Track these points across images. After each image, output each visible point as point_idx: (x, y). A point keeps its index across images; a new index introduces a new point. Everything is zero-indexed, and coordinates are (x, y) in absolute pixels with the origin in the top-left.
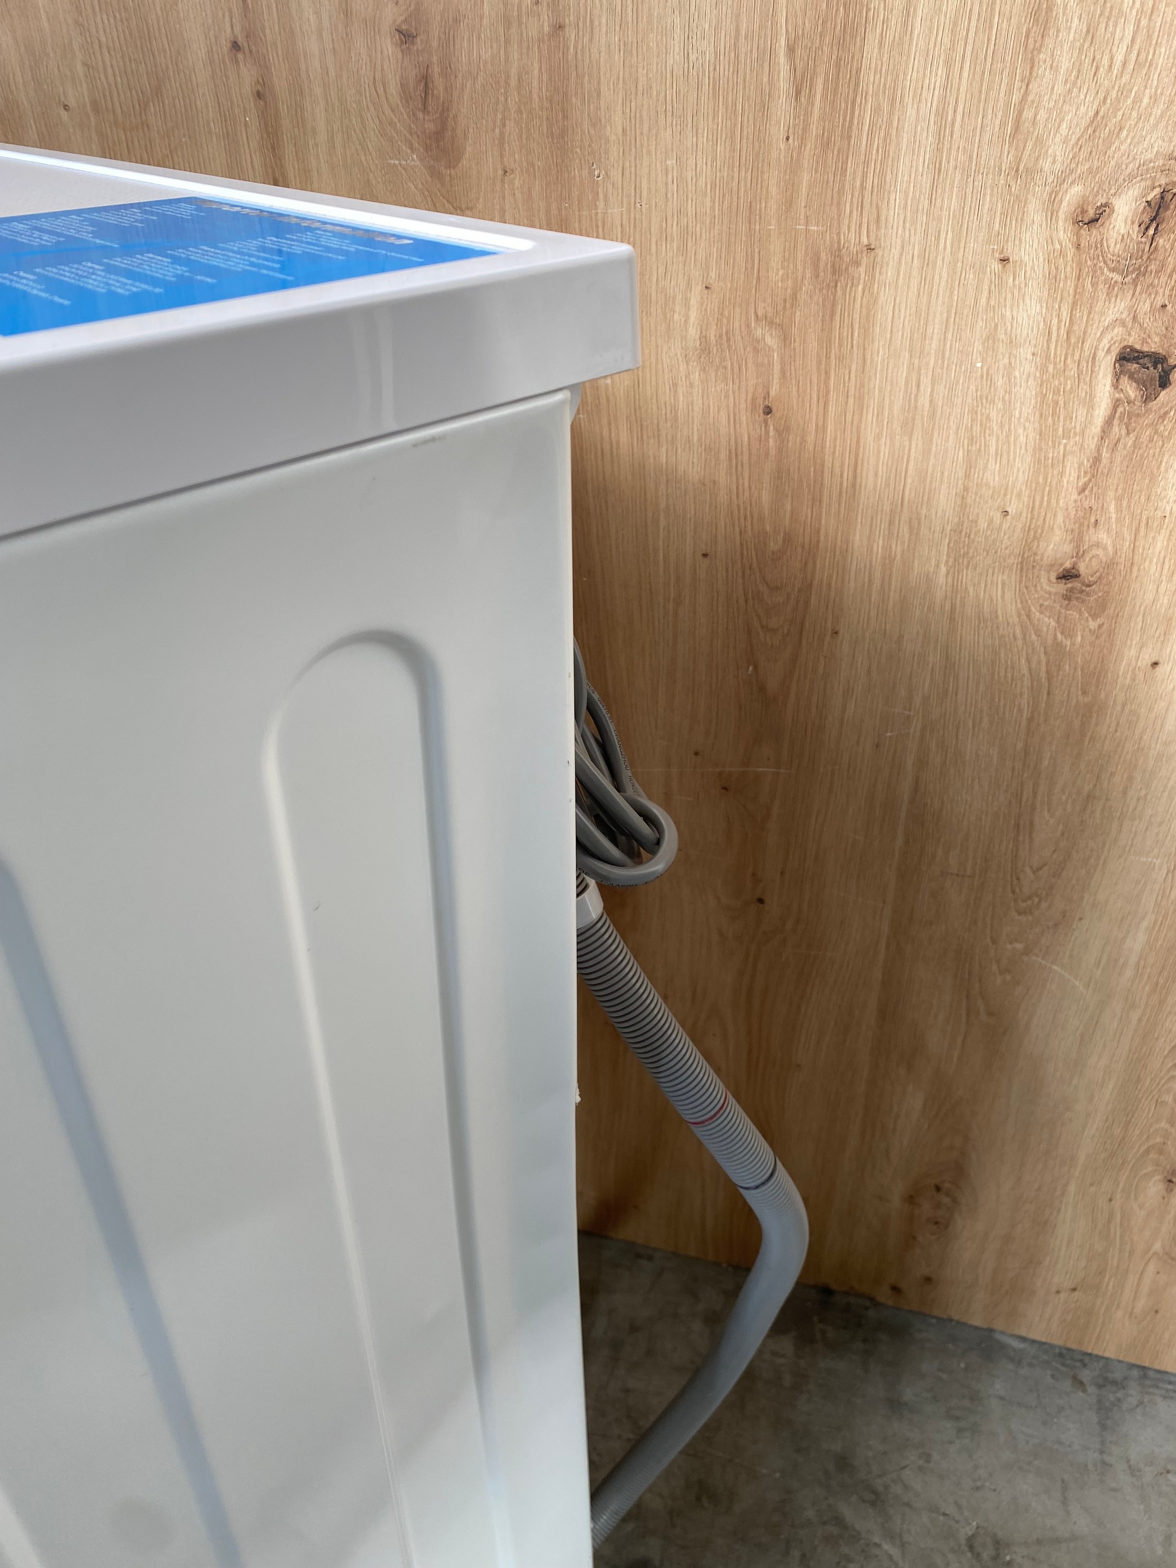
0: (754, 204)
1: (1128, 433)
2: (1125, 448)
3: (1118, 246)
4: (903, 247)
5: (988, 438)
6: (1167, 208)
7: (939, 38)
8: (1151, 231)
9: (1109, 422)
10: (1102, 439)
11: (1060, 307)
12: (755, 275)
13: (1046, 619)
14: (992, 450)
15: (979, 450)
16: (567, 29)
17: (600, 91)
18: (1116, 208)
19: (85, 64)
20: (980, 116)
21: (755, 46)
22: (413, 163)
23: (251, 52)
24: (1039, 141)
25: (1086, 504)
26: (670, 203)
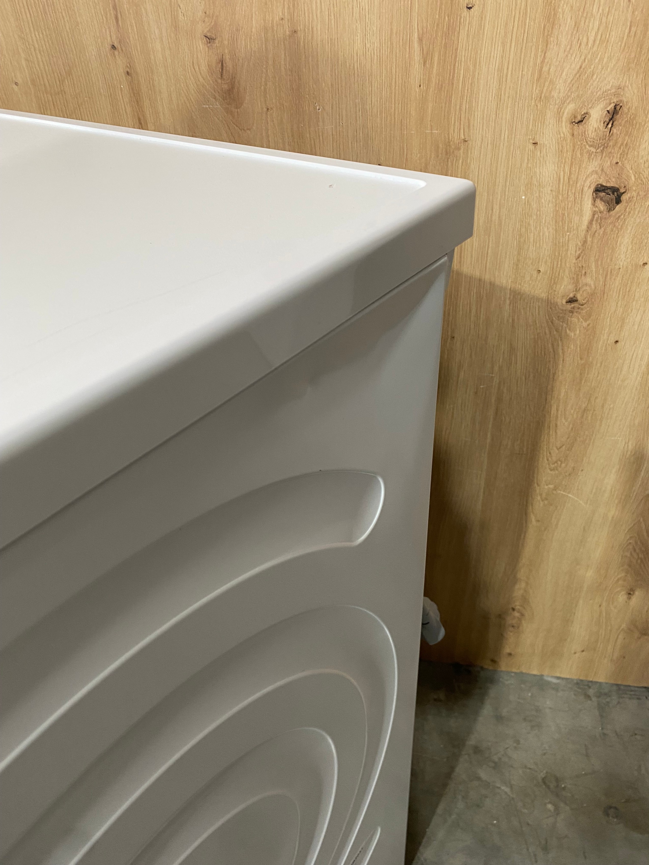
0: (403, 120)
1: (600, 228)
2: (599, 235)
3: (593, 134)
4: (482, 139)
5: (529, 234)
6: (617, 113)
7: (498, 31)
8: (610, 126)
9: (591, 222)
10: (587, 231)
11: (564, 166)
12: (405, 157)
13: (561, 323)
14: (532, 240)
15: (525, 241)
16: (299, 32)
17: (318, 65)
18: (592, 114)
19: (26, 60)
20: (521, 70)
21: (401, 38)
22: (216, 107)
23: (122, 50)
24: (551, 82)
25: (580, 265)
26: (358, 122)
